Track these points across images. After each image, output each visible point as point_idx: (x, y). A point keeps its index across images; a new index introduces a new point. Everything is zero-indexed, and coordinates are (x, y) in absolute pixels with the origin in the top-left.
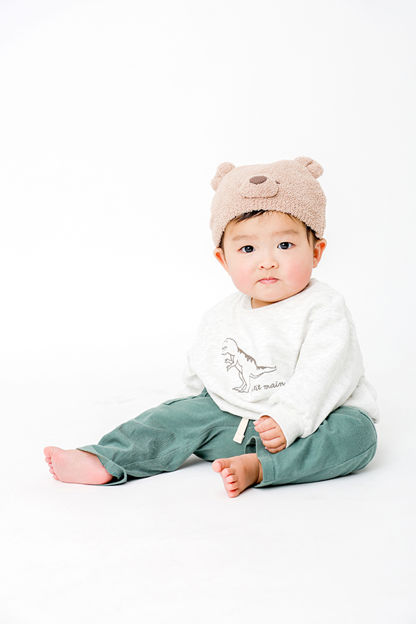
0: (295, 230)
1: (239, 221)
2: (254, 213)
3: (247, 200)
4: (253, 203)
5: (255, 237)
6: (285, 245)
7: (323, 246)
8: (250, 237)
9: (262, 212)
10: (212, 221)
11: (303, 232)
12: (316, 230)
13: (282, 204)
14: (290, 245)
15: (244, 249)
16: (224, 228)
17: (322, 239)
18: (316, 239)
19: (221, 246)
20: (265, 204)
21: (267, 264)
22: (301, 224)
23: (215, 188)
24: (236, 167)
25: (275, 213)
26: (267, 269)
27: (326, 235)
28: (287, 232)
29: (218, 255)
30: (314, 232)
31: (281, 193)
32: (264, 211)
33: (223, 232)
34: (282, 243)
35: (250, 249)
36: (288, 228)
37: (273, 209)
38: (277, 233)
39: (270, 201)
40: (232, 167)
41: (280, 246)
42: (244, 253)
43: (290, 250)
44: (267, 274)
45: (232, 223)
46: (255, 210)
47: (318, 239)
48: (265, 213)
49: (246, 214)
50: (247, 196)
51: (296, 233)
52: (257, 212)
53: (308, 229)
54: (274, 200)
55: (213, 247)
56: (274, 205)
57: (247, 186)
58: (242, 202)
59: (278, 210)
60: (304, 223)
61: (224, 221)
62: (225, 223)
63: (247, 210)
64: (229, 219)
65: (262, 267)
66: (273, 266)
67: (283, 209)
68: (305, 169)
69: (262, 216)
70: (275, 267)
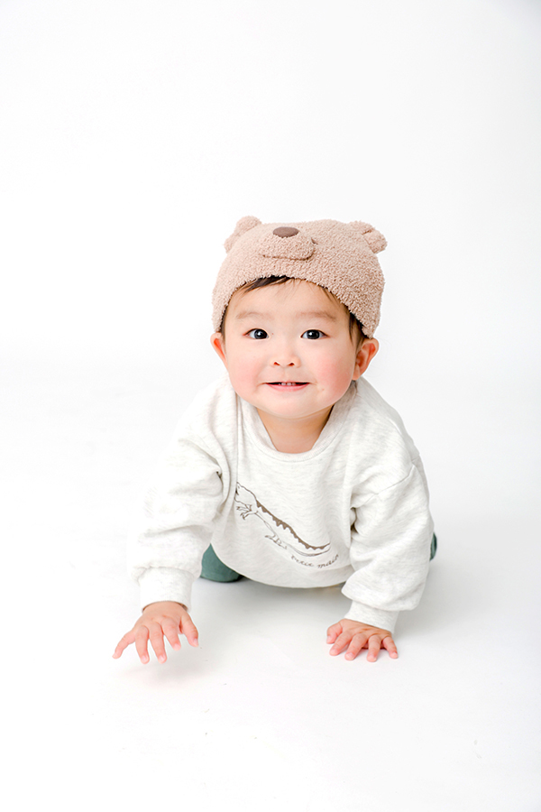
0: (332, 313)
1: (249, 290)
2: (273, 279)
3: (266, 259)
4: (273, 265)
5: (268, 316)
6: (315, 334)
7: (372, 350)
8: (262, 315)
9: (285, 279)
10: (215, 291)
11: (343, 321)
12: (363, 321)
14: (321, 336)
15: (252, 334)
16: (227, 300)
17: (372, 338)
18: (363, 337)
19: (221, 329)
20: (291, 267)
21: (283, 359)
22: (342, 307)
23: (228, 250)
24: (263, 223)
25: (304, 282)
26: (283, 368)
27: (378, 334)
28: (318, 315)
29: (216, 343)
30: (360, 326)
31: (317, 257)
32: (288, 278)
33: (227, 307)
34: (309, 332)
35: (261, 334)
37: (302, 276)
38: (303, 314)
39: (299, 264)
40: (257, 223)
41: (305, 335)
42: (251, 338)
43: (320, 342)
44: (283, 376)
45: (241, 292)
46: (275, 274)
47: (366, 337)
48: (289, 281)
49: (261, 279)
50: (266, 253)
52: (278, 278)
53: (352, 318)
54: (305, 264)
55: (211, 329)
56: (304, 270)
57: (268, 239)
58: (258, 262)
59: (308, 279)
60: (346, 307)
63: (264, 274)
65: (276, 364)
66: (292, 364)
67: (316, 279)
68: (360, 236)
69: (284, 285)
70: (296, 365)
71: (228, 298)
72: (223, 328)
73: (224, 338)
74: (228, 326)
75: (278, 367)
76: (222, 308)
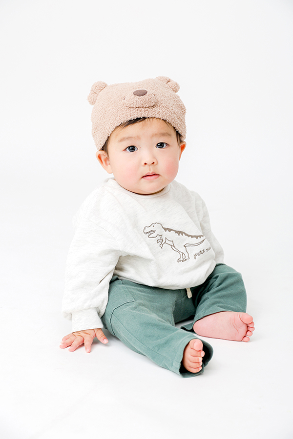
0: (169, 133)
1: (125, 126)
3: (132, 109)
4: (137, 112)
6: (161, 145)
8: (134, 138)
9: (144, 118)
11: (174, 136)
13: (159, 112)
14: (165, 145)
15: (128, 149)
21: (149, 161)
22: (173, 129)
25: (154, 119)
28: (163, 135)
31: (158, 104)
32: (146, 118)
33: (108, 137)
34: (158, 144)
35: (132, 148)
36: (163, 131)
37: (153, 116)
38: (156, 134)
39: (150, 110)
41: (157, 146)
42: (128, 152)
43: (165, 149)
44: (150, 170)
45: (119, 128)
46: (139, 117)
50: (132, 106)
51: (170, 135)
52: (140, 118)
53: (177, 132)
54: (154, 109)
56: (154, 113)
57: (131, 98)
58: (127, 111)
59: (157, 117)
60: (174, 128)
61: (111, 127)
62: (112, 129)
63: (132, 118)
64: (116, 126)
65: (145, 164)
66: (154, 163)
67: (160, 116)
68: (167, 85)
69: (143, 122)
70: (155, 163)
71: (111, 132)
72: (104, 148)
73: (108, 154)
74: (111, 147)
75: (147, 165)
76: (106, 138)
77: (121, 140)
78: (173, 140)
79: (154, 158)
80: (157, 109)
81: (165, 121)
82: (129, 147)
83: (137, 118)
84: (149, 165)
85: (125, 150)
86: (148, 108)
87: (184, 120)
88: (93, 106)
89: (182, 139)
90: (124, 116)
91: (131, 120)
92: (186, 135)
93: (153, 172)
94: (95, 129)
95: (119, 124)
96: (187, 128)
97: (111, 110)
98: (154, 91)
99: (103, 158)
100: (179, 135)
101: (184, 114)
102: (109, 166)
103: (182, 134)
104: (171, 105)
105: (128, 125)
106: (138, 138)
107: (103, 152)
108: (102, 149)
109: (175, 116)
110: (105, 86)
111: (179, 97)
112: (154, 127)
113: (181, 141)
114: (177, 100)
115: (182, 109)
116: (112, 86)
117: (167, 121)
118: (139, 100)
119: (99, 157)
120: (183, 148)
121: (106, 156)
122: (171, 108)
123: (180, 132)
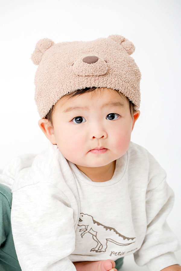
0: (121, 102)
1: (74, 96)
2: (86, 90)
3: (81, 77)
4: (86, 81)
6: (112, 116)
8: (82, 108)
9: (94, 88)
11: (127, 105)
13: (111, 82)
14: (116, 116)
15: (74, 121)
20: (97, 81)
21: (98, 134)
22: (125, 98)
25: (106, 89)
28: (115, 104)
31: (110, 72)
33: (53, 106)
34: (108, 116)
35: (79, 119)
36: (115, 101)
37: (105, 86)
39: (101, 79)
41: (107, 118)
42: (74, 124)
43: (116, 121)
44: (99, 145)
46: (88, 87)
48: (97, 89)
50: (80, 74)
51: (121, 105)
52: (90, 88)
54: (105, 78)
57: (80, 65)
58: (76, 80)
59: (108, 87)
60: (127, 98)
61: (56, 96)
62: (57, 98)
63: (81, 87)
64: (62, 95)
65: (94, 137)
66: (103, 136)
67: (112, 86)
68: (121, 47)
69: (93, 92)
70: (105, 137)
71: (56, 101)
72: (48, 116)
73: (52, 123)
74: (56, 116)
75: (95, 139)
76: (51, 107)
77: (68, 110)
78: (125, 110)
79: (104, 130)
80: (109, 78)
81: (118, 91)
82: (76, 118)
83: (86, 88)
84: (98, 139)
85: (72, 120)
86: (99, 76)
87: (139, 87)
88: (37, 66)
89: (136, 109)
90: (71, 84)
91: (78, 90)
92: (140, 104)
93: (101, 147)
94: (39, 95)
95: (66, 93)
96: (141, 96)
97: (58, 76)
98: (106, 56)
99: (46, 127)
100: (132, 105)
101: (138, 80)
102: (53, 135)
103: (136, 104)
104: (124, 72)
105: (76, 94)
106: (87, 108)
107: (47, 121)
108: (46, 118)
109: (129, 85)
110: (52, 44)
111: (133, 60)
112: (104, 98)
113: (134, 111)
114: (132, 65)
115: (137, 74)
116: (60, 45)
117: (120, 91)
118: (90, 68)
119: (42, 125)
120: (136, 117)
121: (50, 125)
122: (124, 76)
123: (133, 102)
